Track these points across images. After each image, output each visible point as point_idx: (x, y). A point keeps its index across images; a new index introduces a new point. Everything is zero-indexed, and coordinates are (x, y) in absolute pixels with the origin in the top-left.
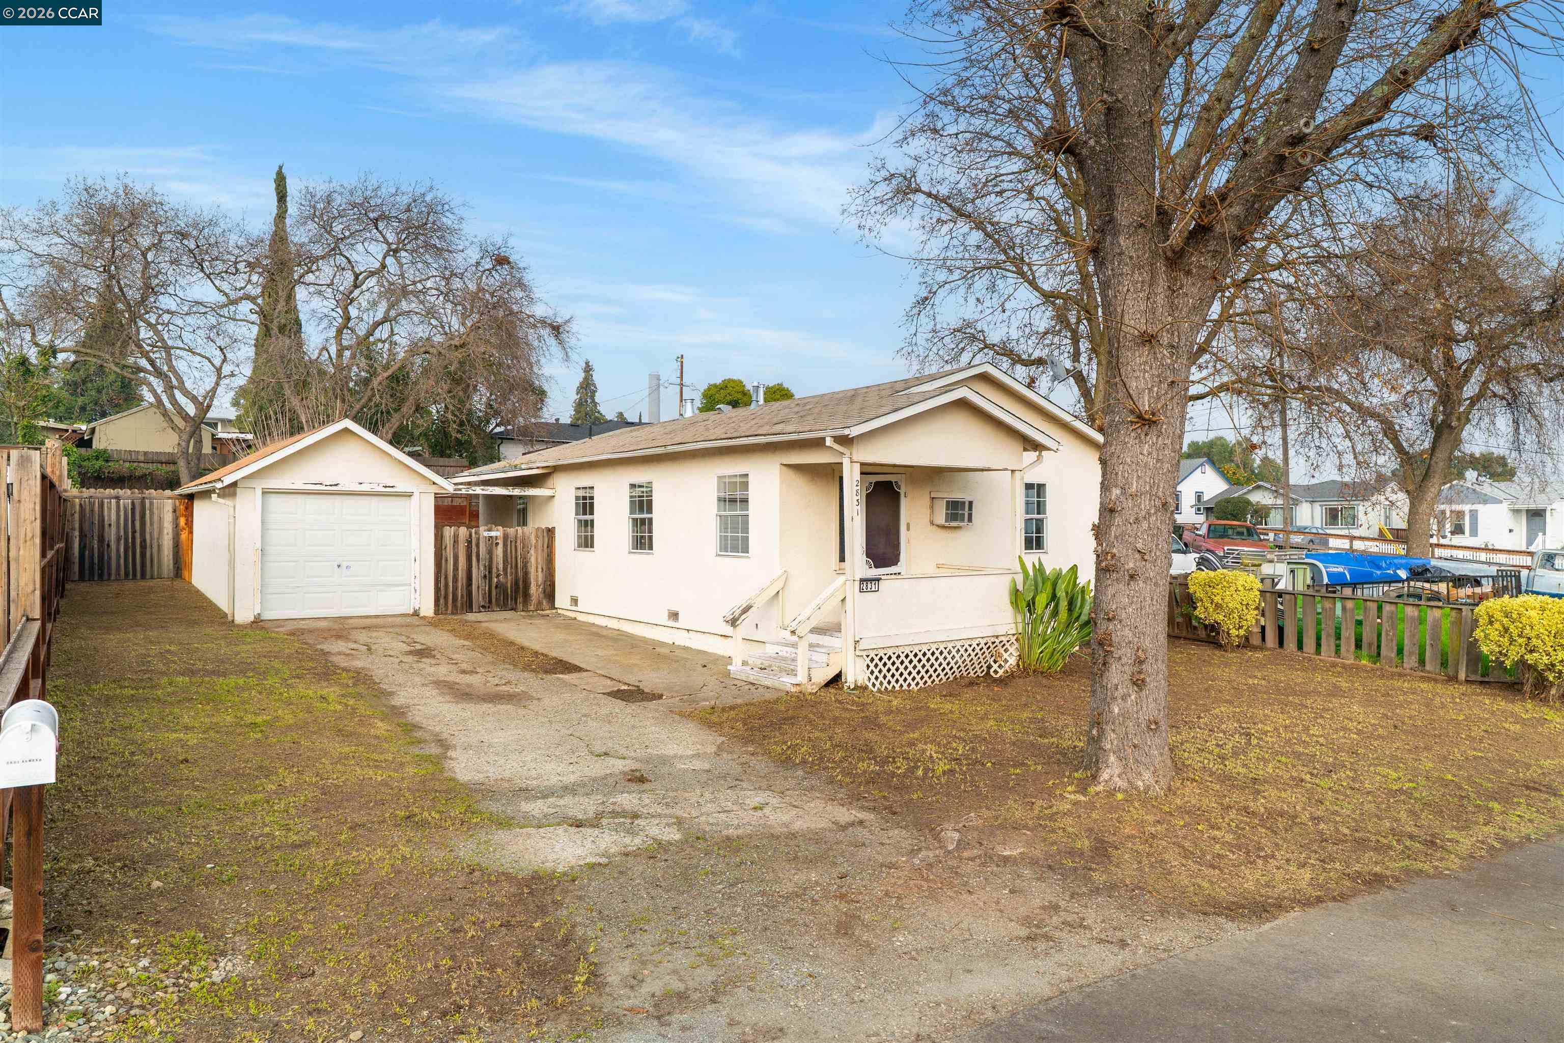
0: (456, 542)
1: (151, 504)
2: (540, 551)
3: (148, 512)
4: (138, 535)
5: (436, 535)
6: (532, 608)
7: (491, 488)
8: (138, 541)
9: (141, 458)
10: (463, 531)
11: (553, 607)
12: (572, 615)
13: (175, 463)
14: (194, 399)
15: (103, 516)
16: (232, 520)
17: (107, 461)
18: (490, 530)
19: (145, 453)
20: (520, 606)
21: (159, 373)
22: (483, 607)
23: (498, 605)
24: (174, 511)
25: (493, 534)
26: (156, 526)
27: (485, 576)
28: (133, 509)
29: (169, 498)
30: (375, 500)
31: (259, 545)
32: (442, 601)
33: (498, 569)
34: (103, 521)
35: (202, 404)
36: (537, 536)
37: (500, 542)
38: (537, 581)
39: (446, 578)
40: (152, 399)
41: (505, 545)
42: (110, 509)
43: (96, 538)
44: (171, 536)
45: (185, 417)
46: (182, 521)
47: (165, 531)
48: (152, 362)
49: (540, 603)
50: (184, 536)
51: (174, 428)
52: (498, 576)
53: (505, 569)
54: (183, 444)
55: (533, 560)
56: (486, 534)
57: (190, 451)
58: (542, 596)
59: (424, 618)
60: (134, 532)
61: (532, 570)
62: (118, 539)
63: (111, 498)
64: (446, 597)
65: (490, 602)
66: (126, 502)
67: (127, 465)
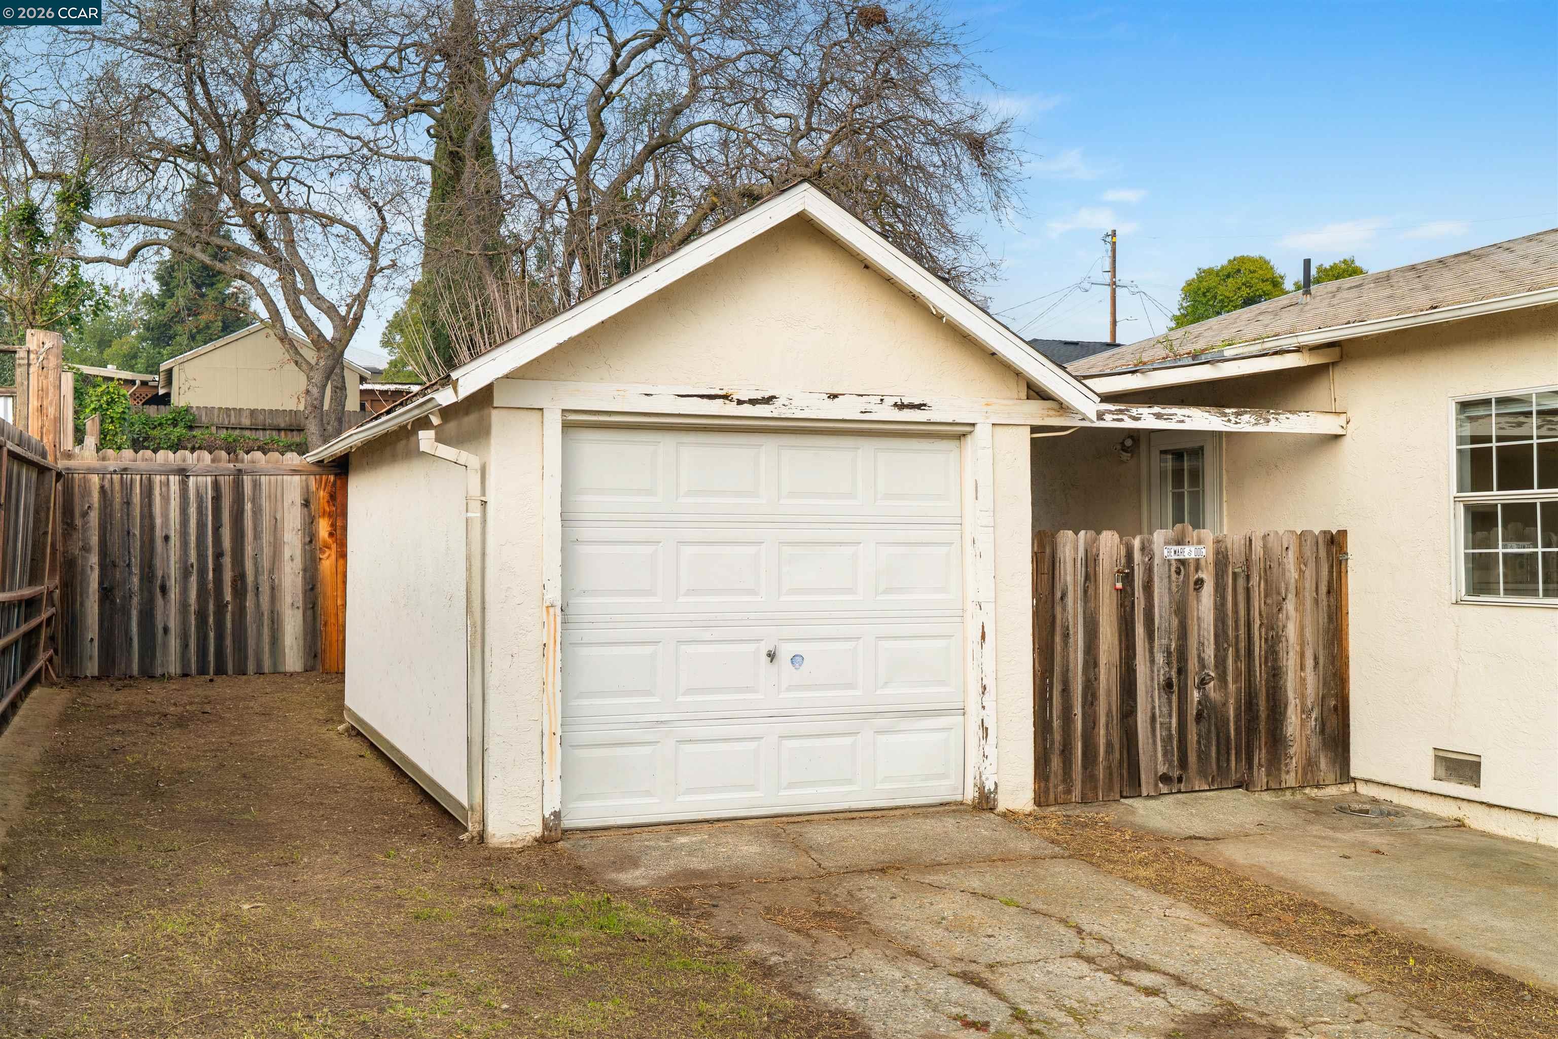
0: (1090, 577)
1: (256, 485)
2: (1309, 603)
3: (248, 506)
4: (227, 561)
5: (1037, 558)
6: (1290, 779)
7: (1179, 412)
8: (228, 576)
9: (246, 422)
10: (1109, 541)
11: (1345, 776)
12: (1448, 810)
13: (300, 430)
14: (330, 310)
15: (151, 517)
16: (475, 514)
17: (191, 428)
18: (1180, 542)
19: (253, 412)
20: (1261, 775)
21: (274, 260)
22: (1165, 779)
23: (1203, 773)
24: (306, 504)
25: (1189, 552)
26: (266, 537)
27: (1169, 685)
28: (217, 499)
29: (295, 472)
30: (866, 449)
31: (554, 595)
32: (1056, 762)
33: (1201, 660)
34: (152, 527)
35: (344, 319)
36: (1301, 559)
37: (1207, 576)
38: (1303, 697)
39: (1066, 691)
40: (264, 314)
41: (1220, 589)
42: (166, 499)
43: (136, 570)
44: (298, 564)
45: (318, 340)
46: (323, 528)
47: (287, 554)
48: (260, 236)
49: (1310, 765)
50: (327, 564)
51: (298, 361)
52: (1203, 683)
53: (1220, 662)
54: (315, 391)
55: (1291, 631)
56: (1170, 553)
57: (326, 407)
58: (1315, 742)
59: (1009, 816)
60: (219, 555)
61: (1290, 663)
62: (186, 573)
63: (167, 473)
64: (1066, 751)
65: (1183, 763)
66: (199, 483)
67: (223, 434)
